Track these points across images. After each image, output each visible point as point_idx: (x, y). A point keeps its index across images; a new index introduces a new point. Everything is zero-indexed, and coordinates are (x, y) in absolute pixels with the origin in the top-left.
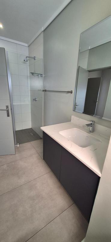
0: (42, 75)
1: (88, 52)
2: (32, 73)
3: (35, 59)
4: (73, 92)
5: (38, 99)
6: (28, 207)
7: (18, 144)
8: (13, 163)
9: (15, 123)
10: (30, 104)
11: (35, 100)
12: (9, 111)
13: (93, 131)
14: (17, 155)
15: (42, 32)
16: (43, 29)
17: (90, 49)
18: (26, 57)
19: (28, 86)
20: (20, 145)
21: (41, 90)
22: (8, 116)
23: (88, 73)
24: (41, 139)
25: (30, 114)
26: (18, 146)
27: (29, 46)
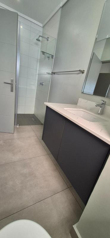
0: (53, 56)
1: (104, 42)
2: (43, 52)
3: (48, 40)
4: (85, 72)
5: (45, 84)
6: (18, 182)
7: (18, 125)
8: (10, 141)
9: (18, 106)
10: (36, 89)
11: (41, 84)
12: (14, 86)
13: (102, 113)
14: (15, 134)
15: (60, 9)
16: (61, 5)
17: (107, 39)
18: (39, 36)
19: (37, 70)
20: (20, 126)
21: (49, 73)
22: (11, 91)
23: (101, 64)
24: (42, 124)
25: (35, 99)
26: (18, 127)
27: (43, 27)
